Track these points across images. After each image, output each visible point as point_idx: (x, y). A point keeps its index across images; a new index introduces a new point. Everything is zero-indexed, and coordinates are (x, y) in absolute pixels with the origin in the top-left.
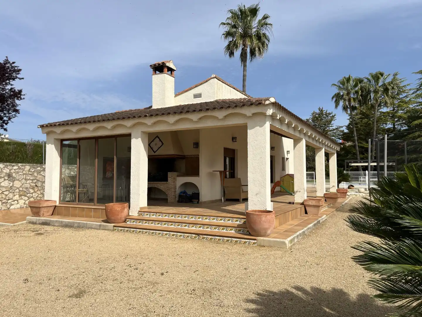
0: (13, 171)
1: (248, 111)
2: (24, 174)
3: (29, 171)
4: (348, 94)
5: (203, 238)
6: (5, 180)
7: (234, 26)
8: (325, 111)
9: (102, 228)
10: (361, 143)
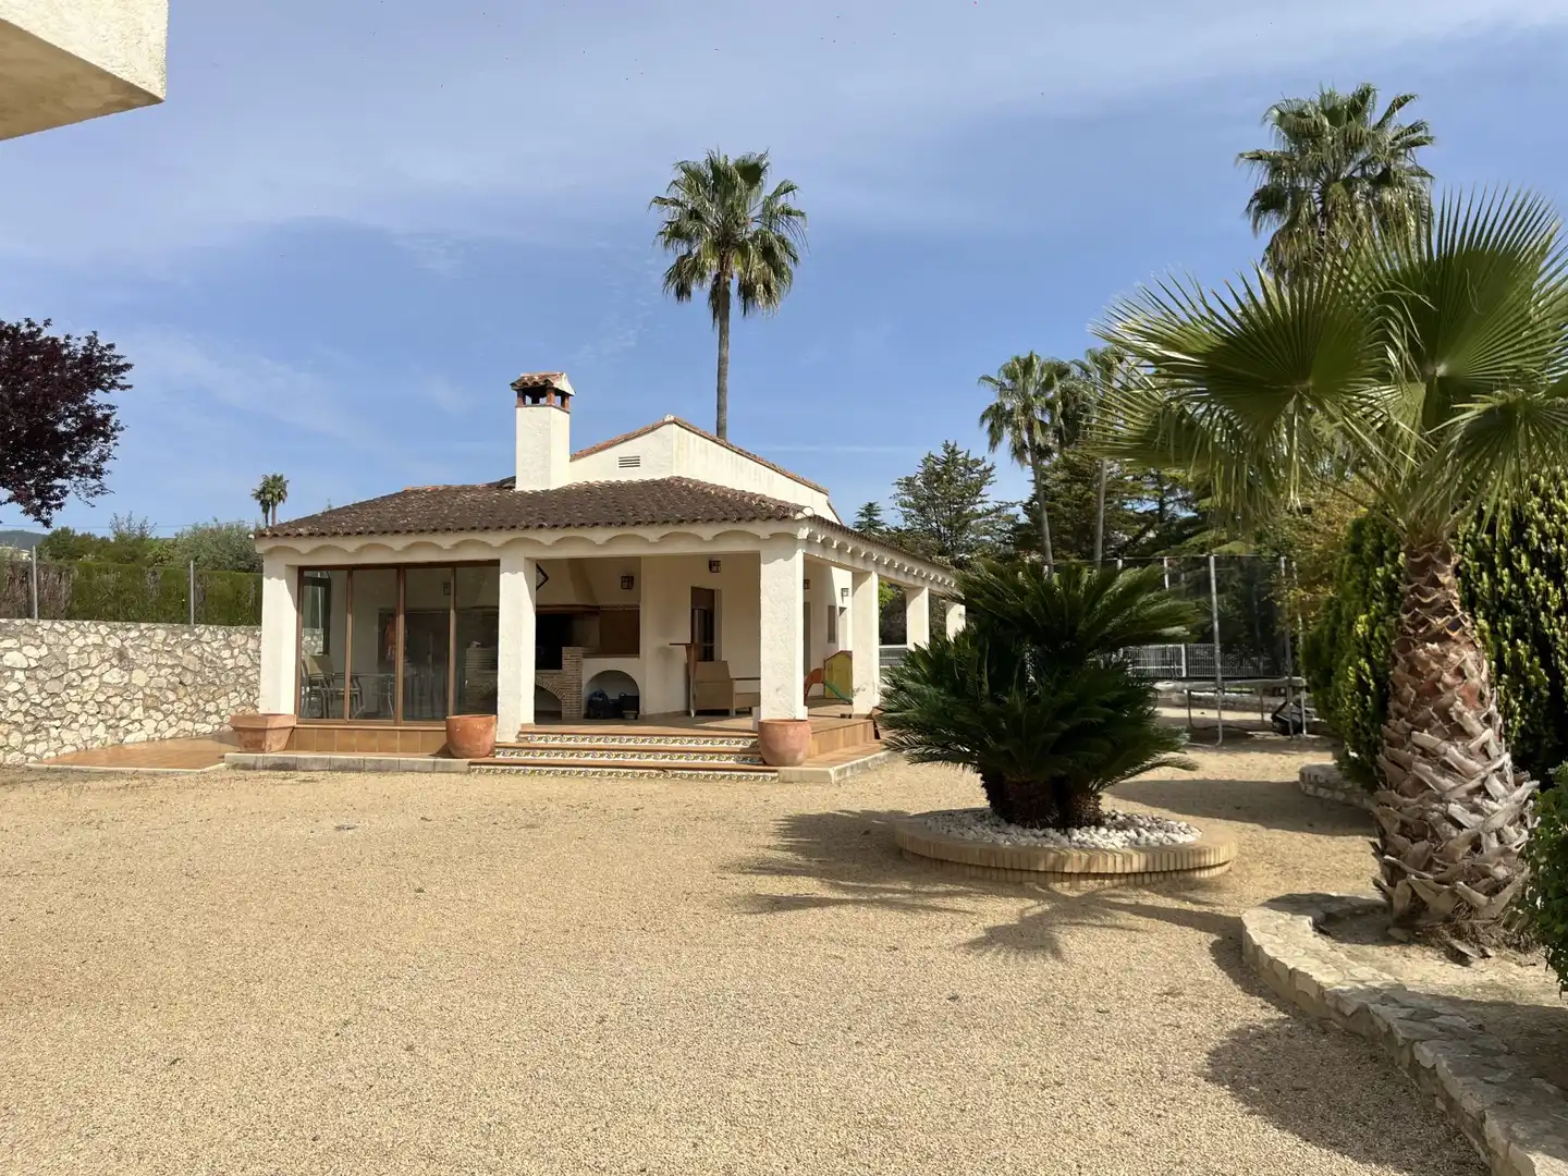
0: (127, 644)
1: (762, 530)
2: (153, 651)
3: (164, 642)
4: (1027, 409)
5: (674, 776)
6: (112, 666)
7: (695, 215)
8: (964, 455)
9: (438, 768)
10: (1064, 557)
